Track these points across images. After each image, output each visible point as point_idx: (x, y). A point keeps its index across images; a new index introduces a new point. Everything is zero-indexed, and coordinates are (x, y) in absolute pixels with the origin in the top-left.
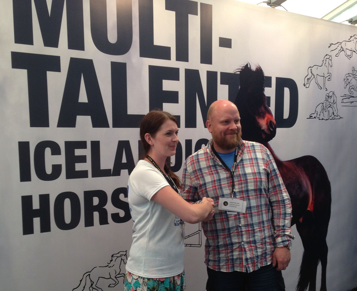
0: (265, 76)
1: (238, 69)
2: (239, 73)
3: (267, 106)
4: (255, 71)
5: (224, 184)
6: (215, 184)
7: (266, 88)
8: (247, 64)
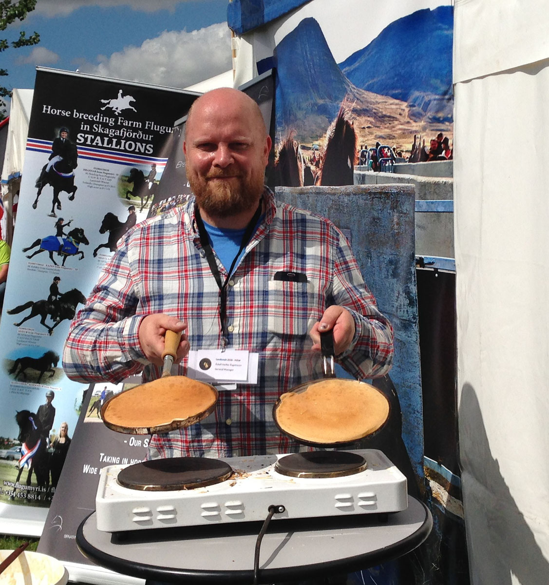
5: (208, 309)
6: (186, 302)
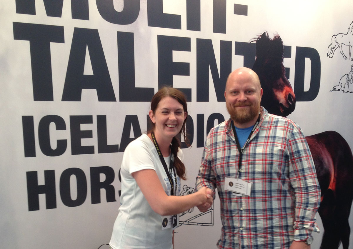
0: (284, 45)
1: (254, 38)
2: (255, 42)
3: (286, 78)
4: (274, 40)
7: (284, 58)
8: (265, 32)
